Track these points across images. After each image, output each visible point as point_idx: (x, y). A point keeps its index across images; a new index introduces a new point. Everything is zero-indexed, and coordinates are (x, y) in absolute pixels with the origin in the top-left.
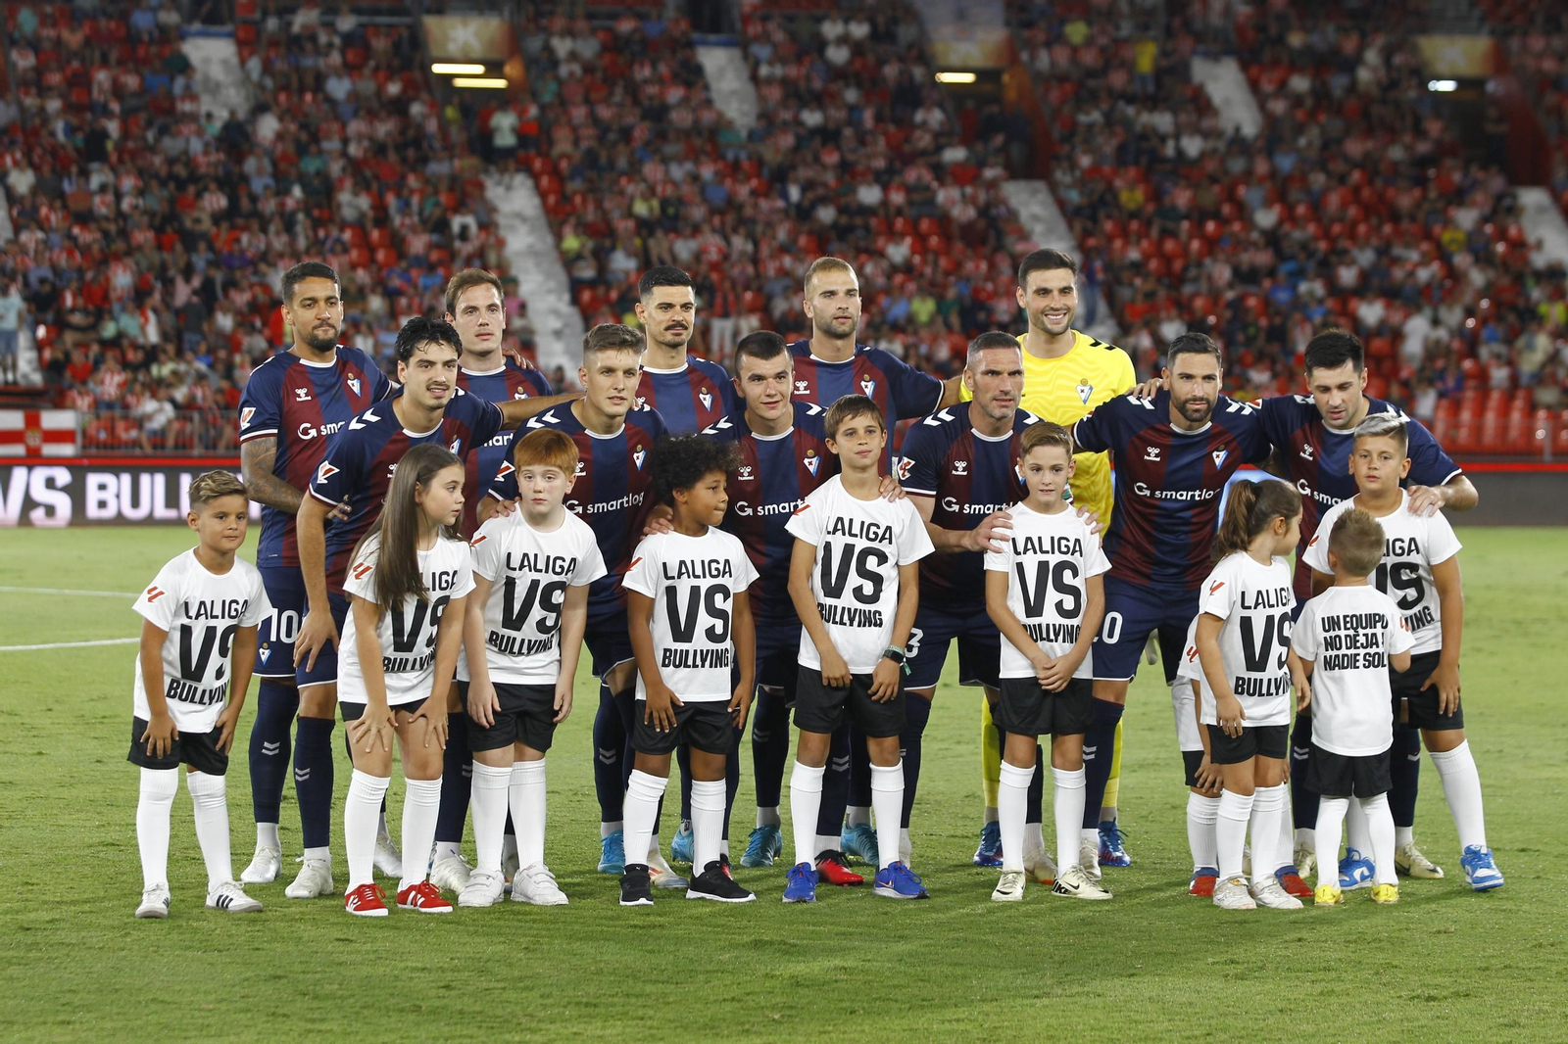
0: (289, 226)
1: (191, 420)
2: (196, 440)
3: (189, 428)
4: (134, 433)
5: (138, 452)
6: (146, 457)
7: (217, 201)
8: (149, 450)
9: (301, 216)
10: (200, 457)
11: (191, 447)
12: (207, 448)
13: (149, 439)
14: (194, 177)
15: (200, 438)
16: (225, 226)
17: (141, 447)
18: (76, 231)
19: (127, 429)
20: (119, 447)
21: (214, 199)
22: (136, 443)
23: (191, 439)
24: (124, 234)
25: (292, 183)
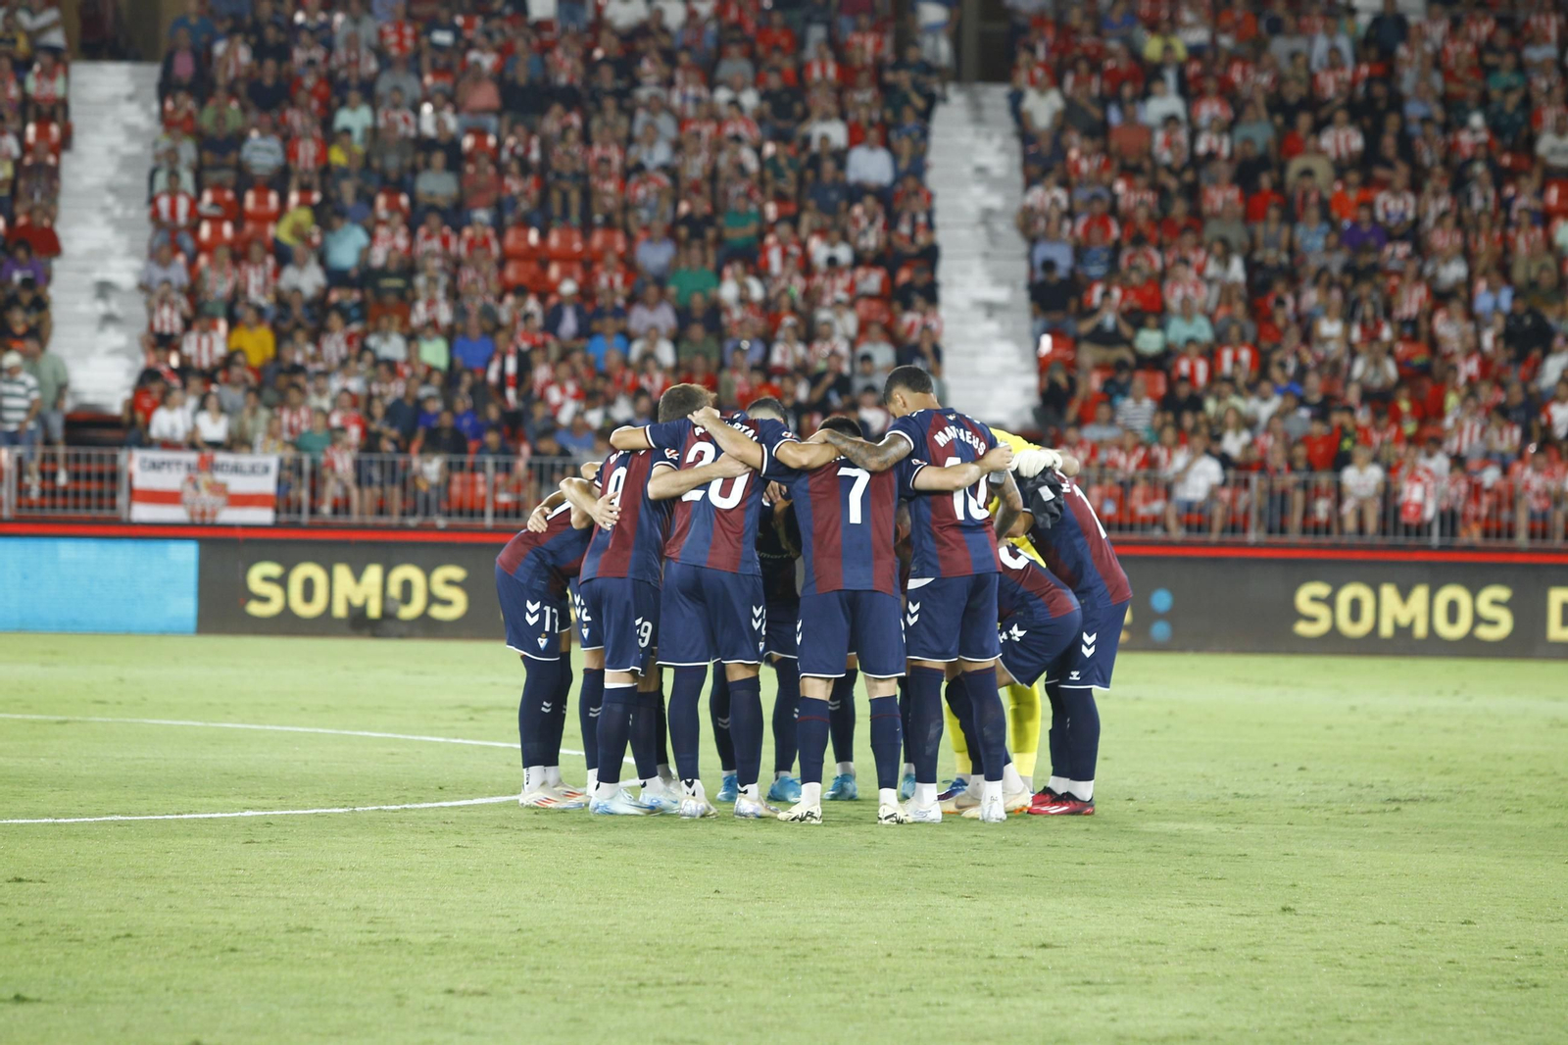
0: (1459, 183)
1: (1246, 484)
2: (1254, 518)
3: (1244, 497)
4: (1157, 506)
5: (1157, 533)
6: (1170, 544)
7: (1344, 140)
8: (1178, 533)
9: (1479, 168)
10: (1257, 546)
11: (1245, 530)
12: (1270, 531)
13: (1179, 518)
14: (1312, 102)
15: (1261, 514)
16: (1353, 177)
17: (1165, 529)
18: (1120, 187)
19: (1146, 500)
20: (1131, 528)
21: (1342, 136)
22: (1157, 521)
23: (1246, 515)
24: (1193, 192)
25: (1468, 112)
